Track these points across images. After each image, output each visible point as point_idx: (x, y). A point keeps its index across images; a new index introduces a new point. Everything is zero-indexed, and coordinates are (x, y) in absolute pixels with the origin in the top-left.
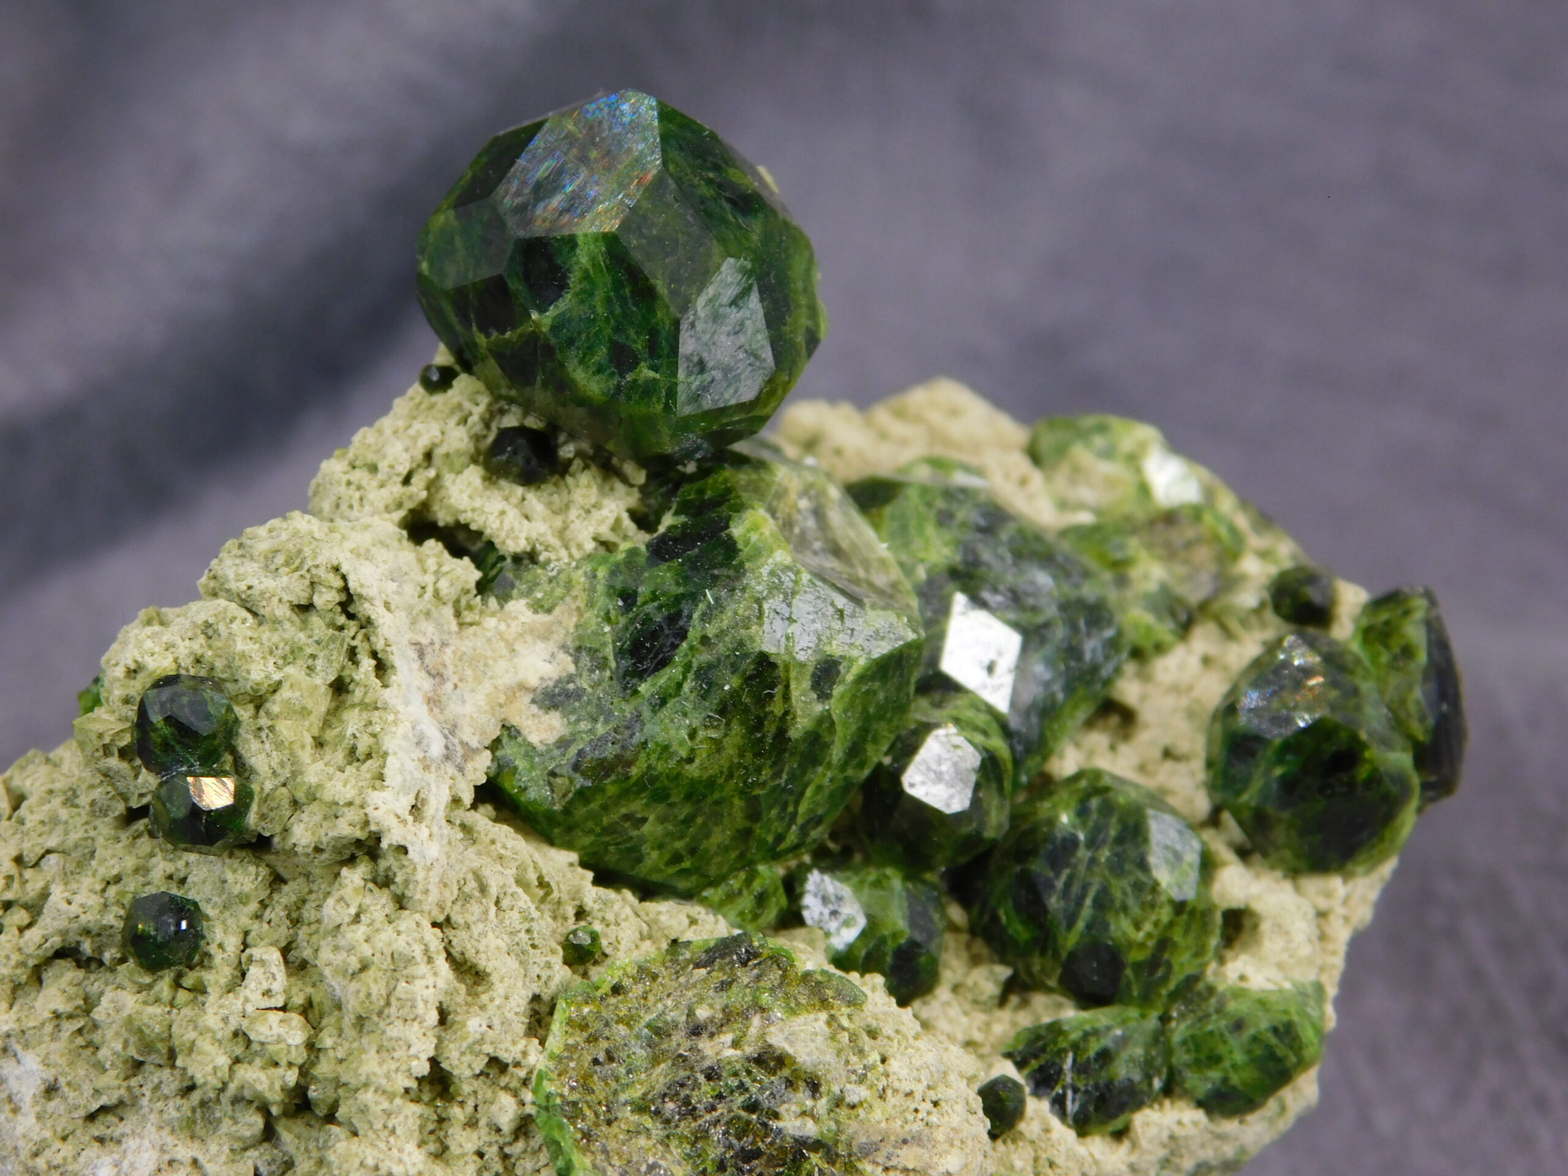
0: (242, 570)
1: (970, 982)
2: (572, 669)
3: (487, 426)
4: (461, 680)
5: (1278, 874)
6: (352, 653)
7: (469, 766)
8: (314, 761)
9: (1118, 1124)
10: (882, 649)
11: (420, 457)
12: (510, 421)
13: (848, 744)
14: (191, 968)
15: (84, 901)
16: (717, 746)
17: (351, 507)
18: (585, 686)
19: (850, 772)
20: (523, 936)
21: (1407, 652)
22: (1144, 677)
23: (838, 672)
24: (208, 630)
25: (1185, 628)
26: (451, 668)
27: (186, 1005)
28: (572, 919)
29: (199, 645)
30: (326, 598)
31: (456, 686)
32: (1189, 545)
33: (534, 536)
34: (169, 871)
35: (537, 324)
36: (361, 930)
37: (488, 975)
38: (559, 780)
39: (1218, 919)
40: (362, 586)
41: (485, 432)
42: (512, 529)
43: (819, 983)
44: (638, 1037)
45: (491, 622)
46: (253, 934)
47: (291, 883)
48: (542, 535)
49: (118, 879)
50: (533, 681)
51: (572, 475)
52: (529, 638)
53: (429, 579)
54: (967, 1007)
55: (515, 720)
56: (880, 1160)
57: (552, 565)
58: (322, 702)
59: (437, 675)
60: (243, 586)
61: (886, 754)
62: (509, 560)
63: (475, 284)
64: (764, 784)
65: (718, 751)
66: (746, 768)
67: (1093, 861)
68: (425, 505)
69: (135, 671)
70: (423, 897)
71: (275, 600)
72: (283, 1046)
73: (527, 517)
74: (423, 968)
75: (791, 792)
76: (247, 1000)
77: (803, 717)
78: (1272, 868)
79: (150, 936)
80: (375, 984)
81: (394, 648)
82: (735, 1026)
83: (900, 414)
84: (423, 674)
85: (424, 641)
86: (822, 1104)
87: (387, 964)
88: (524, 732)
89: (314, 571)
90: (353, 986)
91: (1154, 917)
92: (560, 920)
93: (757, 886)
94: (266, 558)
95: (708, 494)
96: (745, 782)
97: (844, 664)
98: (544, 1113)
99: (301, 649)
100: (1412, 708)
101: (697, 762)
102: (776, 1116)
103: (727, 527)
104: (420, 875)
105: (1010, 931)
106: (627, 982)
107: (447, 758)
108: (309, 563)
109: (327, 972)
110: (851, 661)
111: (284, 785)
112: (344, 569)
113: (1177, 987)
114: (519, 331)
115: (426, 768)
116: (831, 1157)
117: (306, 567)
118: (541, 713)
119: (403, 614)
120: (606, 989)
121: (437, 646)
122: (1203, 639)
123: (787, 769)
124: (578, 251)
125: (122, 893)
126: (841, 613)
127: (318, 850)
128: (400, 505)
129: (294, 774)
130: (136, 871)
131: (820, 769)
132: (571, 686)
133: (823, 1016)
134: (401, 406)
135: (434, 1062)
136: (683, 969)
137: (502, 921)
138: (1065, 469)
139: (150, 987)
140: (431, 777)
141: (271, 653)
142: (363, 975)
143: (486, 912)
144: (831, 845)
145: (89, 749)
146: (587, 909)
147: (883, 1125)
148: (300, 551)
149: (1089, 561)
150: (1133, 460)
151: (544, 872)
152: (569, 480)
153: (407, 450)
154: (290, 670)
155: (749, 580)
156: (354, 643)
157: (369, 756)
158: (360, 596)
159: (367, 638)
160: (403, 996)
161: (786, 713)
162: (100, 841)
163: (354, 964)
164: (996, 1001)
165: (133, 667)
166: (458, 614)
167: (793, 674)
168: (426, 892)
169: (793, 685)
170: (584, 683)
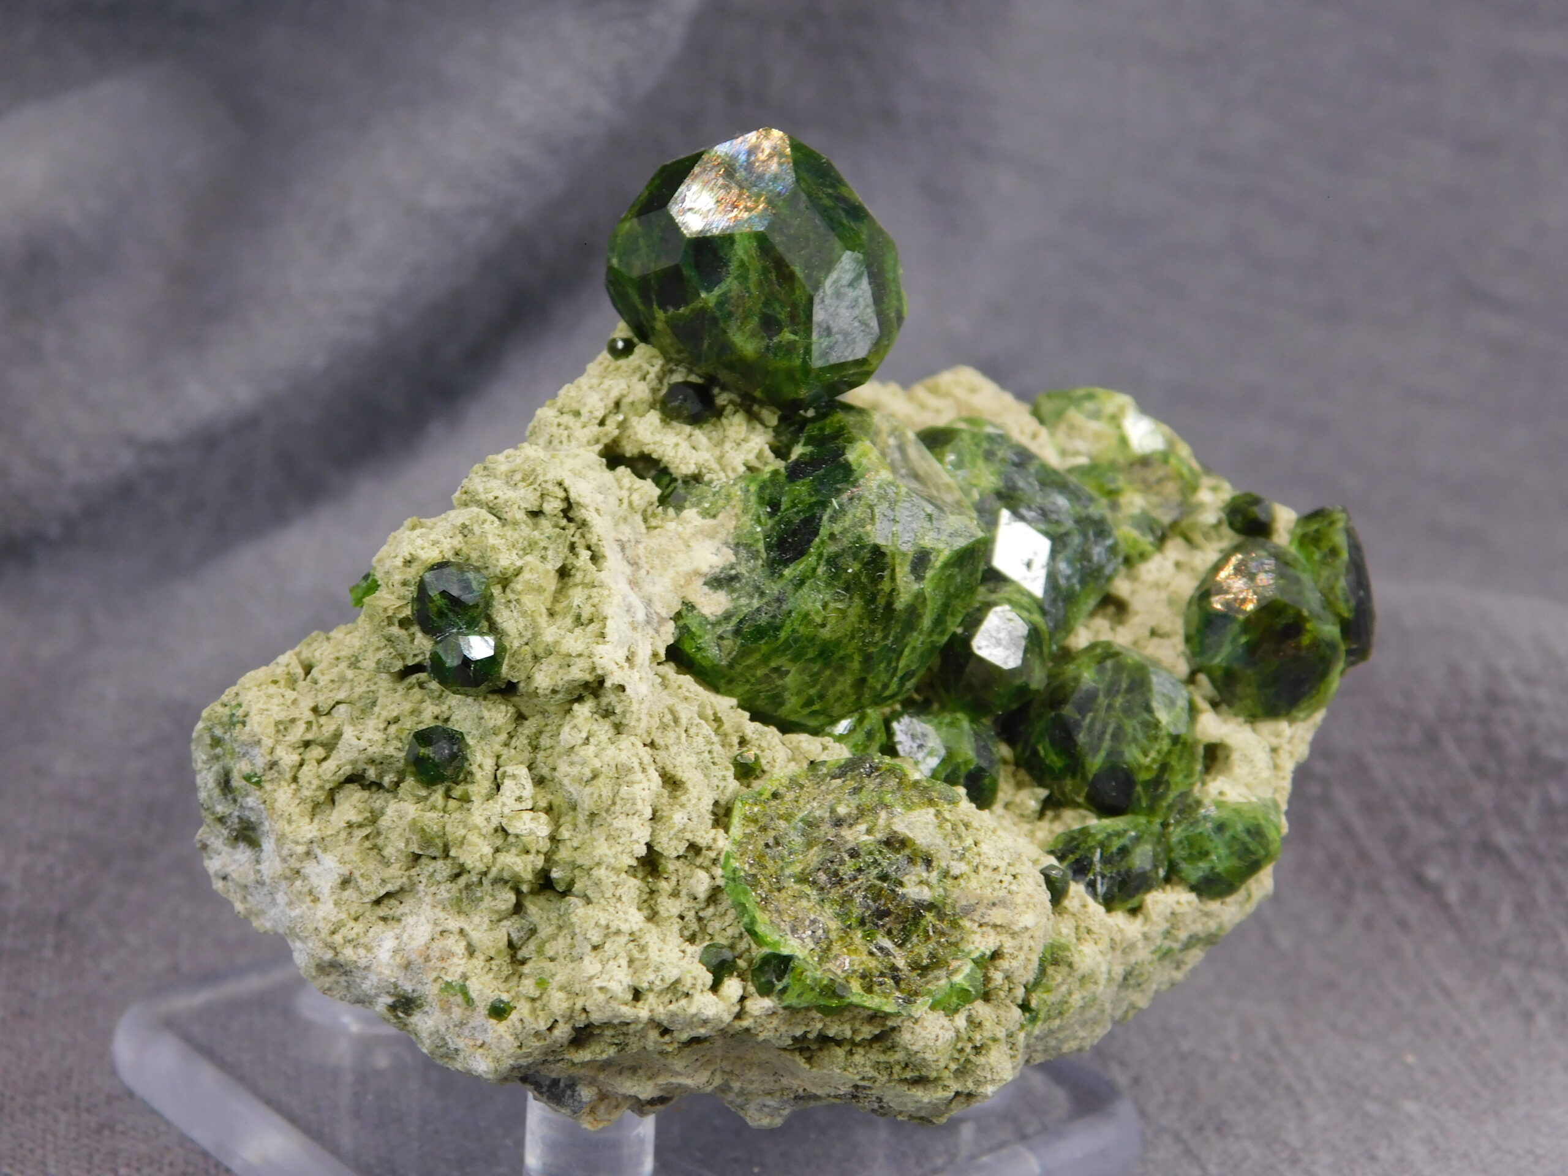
0: (489, 485)
1: (1018, 800)
2: (733, 559)
3: (661, 381)
4: (652, 568)
5: (1241, 719)
6: (572, 547)
7: (663, 630)
8: (549, 626)
9: (1133, 903)
10: (961, 543)
11: (612, 405)
12: (677, 378)
13: (935, 616)
14: (457, 784)
15: (371, 737)
16: (843, 613)
17: (561, 442)
18: (744, 571)
19: (935, 638)
20: (706, 755)
21: (1334, 552)
22: (1133, 578)
23: (930, 560)
24: (465, 530)
25: (1161, 540)
26: (644, 559)
27: (455, 810)
28: (737, 746)
29: (458, 542)
30: (553, 506)
31: (648, 573)
32: (1160, 481)
33: (701, 461)
34: (436, 713)
35: (705, 301)
36: (591, 750)
37: (683, 783)
38: (725, 642)
39: (1201, 750)
40: (579, 496)
41: (659, 386)
42: (684, 457)
43: (925, 788)
44: (795, 828)
45: (671, 526)
46: (503, 757)
47: (531, 719)
48: (707, 461)
49: (397, 720)
50: (705, 569)
51: (726, 418)
52: (700, 537)
53: (624, 494)
54: (1016, 820)
55: (692, 598)
56: (976, 918)
57: (715, 483)
58: (551, 583)
59: (634, 564)
60: (491, 497)
61: (959, 626)
62: (680, 482)
63: (656, 273)
64: (876, 643)
65: (844, 618)
66: (864, 631)
67: (1110, 707)
68: (616, 442)
69: (410, 562)
70: (637, 724)
71: (516, 506)
72: (533, 837)
73: (694, 448)
74: (639, 776)
75: (894, 650)
76: (504, 805)
77: (905, 593)
78: (1236, 715)
79: (429, 758)
80: (604, 788)
81: (604, 543)
82: (868, 819)
83: (934, 391)
84: (625, 563)
85: (625, 539)
86: (934, 876)
87: (613, 773)
88: (698, 607)
89: (544, 485)
90: (588, 790)
91: (1157, 747)
92: (727, 748)
93: (867, 725)
94: (506, 476)
95: (827, 431)
96: (863, 642)
97: (934, 554)
98: (731, 884)
99: (536, 543)
100: (1339, 593)
101: (829, 627)
102: (901, 884)
103: (843, 454)
104: (635, 707)
105: (1048, 762)
106: (782, 790)
107: (648, 622)
108: (541, 478)
109: (566, 781)
110: (939, 552)
111: (527, 644)
112: (566, 484)
113: (1174, 800)
114: (691, 306)
115: (635, 629)
116: (941, 916)
117: (538, 482)
118: (711, 592)
119: (609, 518)
120: (767, 795)
121: (633, 543)
122: (1174, 550)
123: (892, 633)
124: (736, 246)
125: (401, 730)
126: (930, 517)
127: (554, 692)
128: (597, 441)
129: (535, 636)
130: (412, 713)
131: (915, 634)
132: (733, 572)
133: (932, 811)
134: (593, 368)
135: (649, 846)
136: (823, 780)
137: (691, 744)
138: (1063, 427)
139: (426, 798)
140: (638, 636)
141: (514, 546)
142: (594, 782)
143: (679, 738)
144: (916, 696)
145: (376, 620)
146: (748, 738)
147: (978, 891)
148: (534, 470)
149: (1090, 488)
150: (1115, 419)
151: (718, 709)
152: (724, 421)
153: (601, 400)
154: (529, 558)
156: (573, 540)
157: (591, 621)
158: (578, 504)
159: (583, 536)
160: (625, 796)
161: (893, 590)
162: (382, 691)
163: (588, 774)
164: (1037, 815)
165: (408, 558)
166: (645, 520)
167: (898, 561)
168: (639, 720)
169: (898, 569)
170: (742, 569)
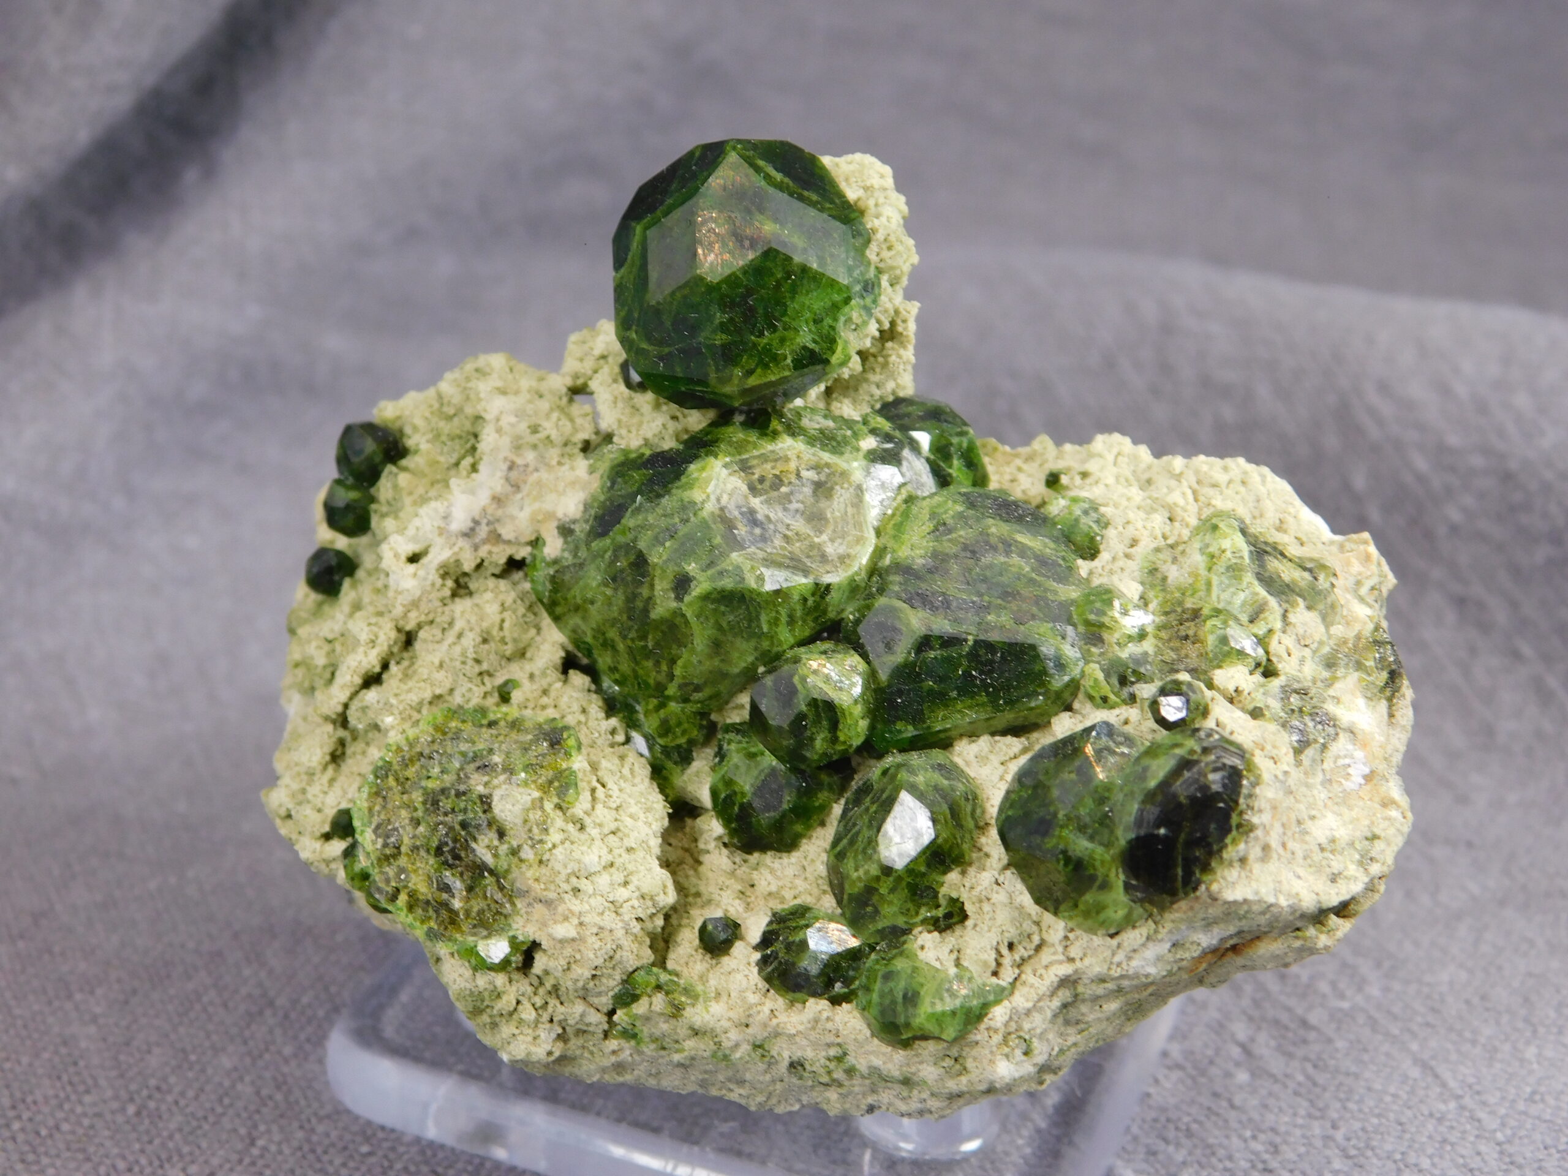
2: (580, 515)
10: (728, 583)
13: (708, 642)
16: (609, 602)
18: (577, 530)
23: (690, 586)
26: (530, 486)
45: (573, 468)
50: (560, 515)
52: (579, 486)
55: (544, 534)
56: (524, 904)
59: (514, 486)
66: (622, 624)
70: (392, 609)
75: (661, 656)
77: (662, 606)
82: (496, 774)
84: (502, 481)
85: (520, 462)
86: (504, 849)
88: (545, 545)
97: (694, 582)
101: (596, 606)
102: (475, 840)
103: (692, 462)
107: (467, 535)
110: (699, 583)
113: (883, 929)
116: (500, 886)
118: (556, 536)
119: (510, 439)
121: (530, 469)
131: (687, 650)
132: (573, 526)
133: (536, 794)
135: (346, 706)
137: (449, 649)
149: (1075, 613)
154: (429, 445)
155: (665, 501)
161: (650, 598)
166: (561, 455)
167: (658, 574)
169: (657, 581)
170: (577, 528)
